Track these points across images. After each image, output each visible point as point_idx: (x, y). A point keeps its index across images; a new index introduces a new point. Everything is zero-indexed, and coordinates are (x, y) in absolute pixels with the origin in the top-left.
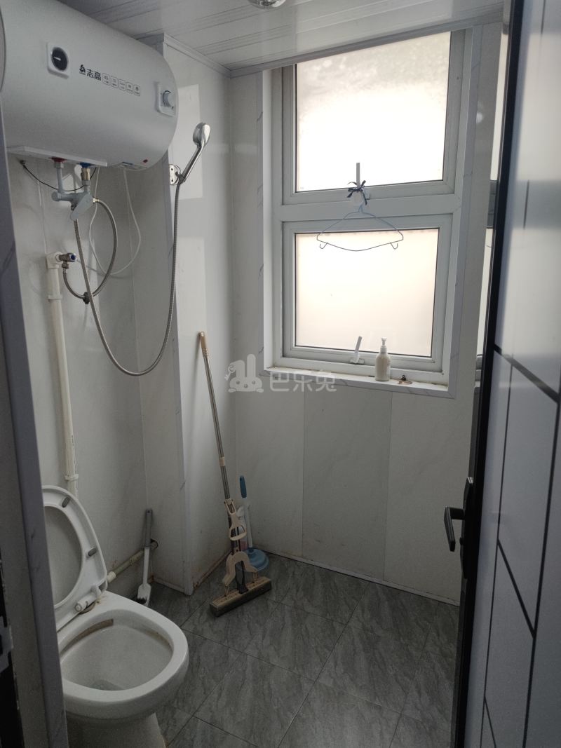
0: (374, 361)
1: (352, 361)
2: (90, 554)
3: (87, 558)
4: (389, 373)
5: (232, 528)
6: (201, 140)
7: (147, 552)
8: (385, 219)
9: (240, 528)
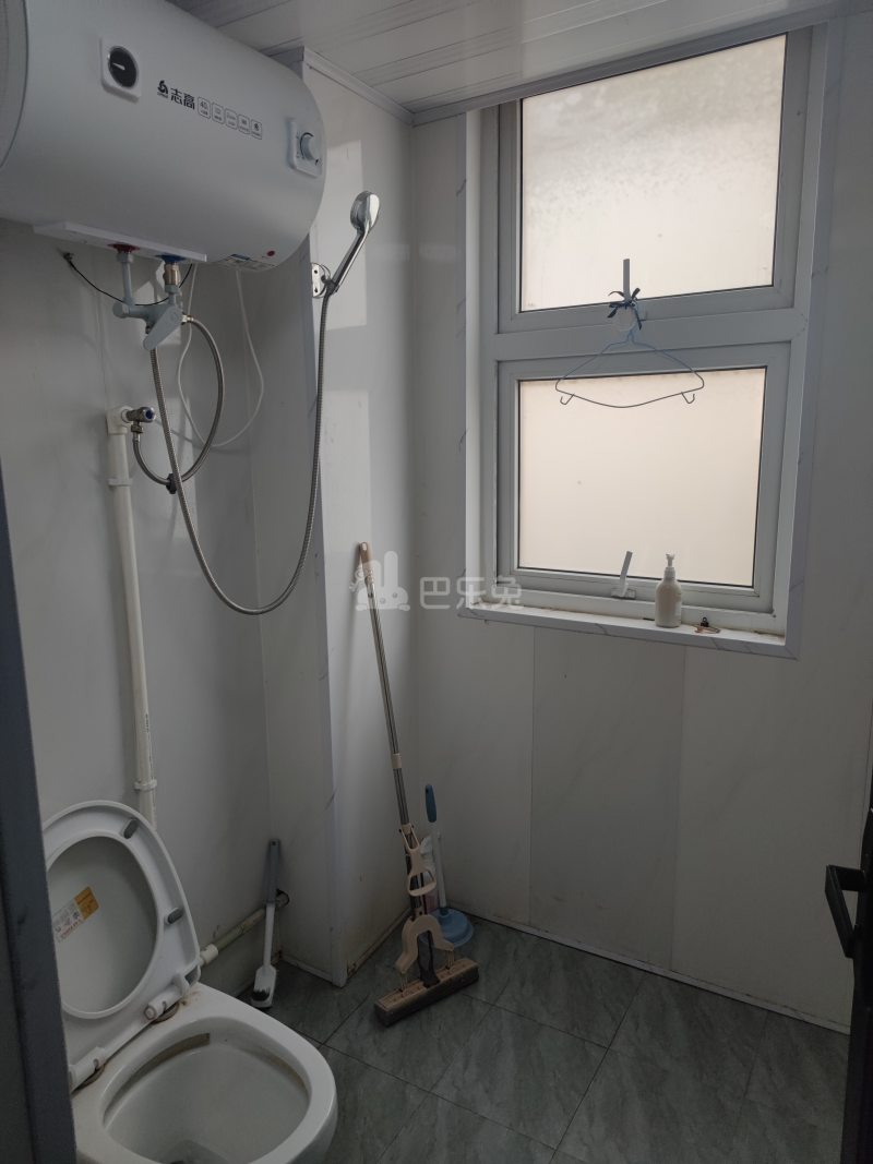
0: (654, 593)
1: (614, 593)
2: (171, 920)
3: (166, 926)
4: (678, 613)
5: (412, 874)
6: (364, 220)
7: (271, 911)
8: (671, 353)
9: (426, 874)
